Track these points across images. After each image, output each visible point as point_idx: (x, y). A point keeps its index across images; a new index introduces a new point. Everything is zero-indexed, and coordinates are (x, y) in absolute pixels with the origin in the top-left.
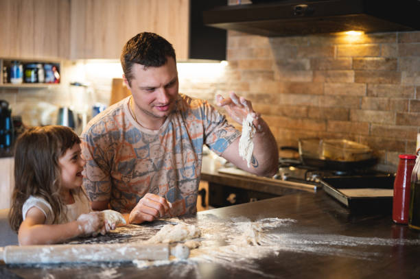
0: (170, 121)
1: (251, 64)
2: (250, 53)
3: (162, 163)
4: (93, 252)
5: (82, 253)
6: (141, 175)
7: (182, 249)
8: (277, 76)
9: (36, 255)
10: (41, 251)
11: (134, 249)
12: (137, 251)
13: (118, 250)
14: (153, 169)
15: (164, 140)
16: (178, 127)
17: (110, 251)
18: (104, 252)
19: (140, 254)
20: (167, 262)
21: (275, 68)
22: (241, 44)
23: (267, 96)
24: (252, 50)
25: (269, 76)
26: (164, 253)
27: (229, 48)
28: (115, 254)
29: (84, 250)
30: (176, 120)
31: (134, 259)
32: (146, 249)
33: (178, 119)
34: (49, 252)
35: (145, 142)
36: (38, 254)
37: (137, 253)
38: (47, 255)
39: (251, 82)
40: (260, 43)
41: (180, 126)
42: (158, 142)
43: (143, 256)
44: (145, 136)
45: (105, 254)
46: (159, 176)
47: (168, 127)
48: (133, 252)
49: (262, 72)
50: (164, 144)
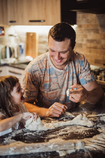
0: (68, 65)
1: (88, 26)
2: (88, 21)
3: (63, 85)
4: (36, 149)
5: (30, 149)
6: (53, 90)
7: (81, 144)
8: (100, 32)
9: (7, 152)
10: (9, 149)
11: (57, 145)
12: (58, 146)
13: (49, 147)
14: (58, 88)
15: (65, 75)
16: (71, 68)
17: (45, 147)
18: (42, 148)
19: (60, 148)
20: (74, 151)
21: (99, 28)
22: (83, 17)
23: (95, 40)
24: (88, 20)
25: (96, 31)
26: (72, 147)
27: (78, 19)
28: (48, 148)
29: (31, 148)
30: (71, 64)
31: (57, 150)
32: (63, 145)
33: (72, 64)
34: (13, 150)
35: (56, 75)
36: (8, 151)
37: (59, 148)
38: (12, 151)
39: (88, 34)
40: (92, 17)
41: (72, 67)
42: (62, 75)
43: (61, 149)
44: (57, 72)
45: (43, 149)
46: (61, 91)
47: (67, 68)
48: (57, 147)
49: (93, 30)
50: (65, 76)
